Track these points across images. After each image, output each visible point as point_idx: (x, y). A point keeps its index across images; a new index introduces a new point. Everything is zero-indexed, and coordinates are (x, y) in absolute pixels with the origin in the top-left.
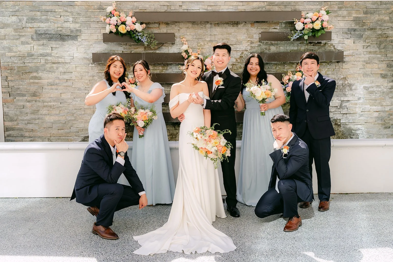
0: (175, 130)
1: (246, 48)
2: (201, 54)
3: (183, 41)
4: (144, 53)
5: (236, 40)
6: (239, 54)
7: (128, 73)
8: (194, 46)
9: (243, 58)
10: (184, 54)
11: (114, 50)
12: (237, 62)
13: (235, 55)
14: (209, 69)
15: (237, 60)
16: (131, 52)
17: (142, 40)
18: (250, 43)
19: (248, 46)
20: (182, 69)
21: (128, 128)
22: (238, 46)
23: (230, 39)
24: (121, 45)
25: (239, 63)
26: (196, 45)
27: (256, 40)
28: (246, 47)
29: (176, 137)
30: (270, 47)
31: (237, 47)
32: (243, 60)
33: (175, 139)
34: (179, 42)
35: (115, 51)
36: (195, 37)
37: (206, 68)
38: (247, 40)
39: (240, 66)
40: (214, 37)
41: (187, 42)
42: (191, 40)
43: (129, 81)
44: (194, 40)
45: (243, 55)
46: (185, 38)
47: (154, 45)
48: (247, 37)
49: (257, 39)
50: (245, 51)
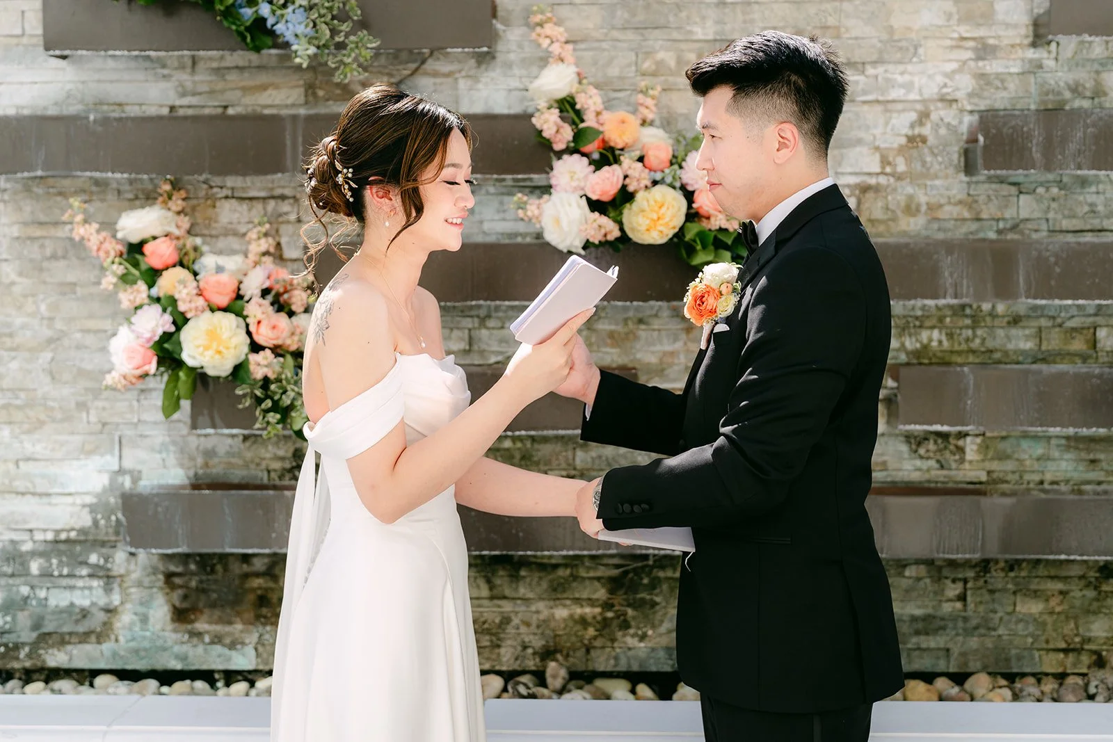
0: (492, 598)
1: (945, 85)
2: (657, 122)
3: (548, 41)
4: (295, 118)
5: (885, 37)
6: (902, 122)
7: (198, 241)
8: (614, 71)
9: (930, 148)
10: (550, 124)
11: (121, 99)
12: (893, 175)
13: (877, 132)
14: (708, 218)
15: (889, 163)
16: (224, 113)
17: (280, 28)
18: (969, 54)
19: (960, 71)
20: (536, 212)
21: (201, 582)
22: (896, 73)
23: (843, 30)
24: (166, 72)
25: (899, 177)
26: (629, 65)
27: (1011, 32)
28: (950, 75)
29: (499, 646)
30: (1105, 76)
31: (887, 80)
32: (929, 159)
33: (494, 657)
34: (520, 46)
35: (127, 108)
36: (622, 15)
37: (690, 207)
38: (956, 35)
39: (910, 198)
40: (740, 17)
41: (570, 47)
42: (597, 35)
43: (200, 294)
44: (615, 34)
45: (926, 130)
46: (558, 24)
47: (355, 60)
48: (956, 17)
49: (1015, 26)
50: (940, 105)
